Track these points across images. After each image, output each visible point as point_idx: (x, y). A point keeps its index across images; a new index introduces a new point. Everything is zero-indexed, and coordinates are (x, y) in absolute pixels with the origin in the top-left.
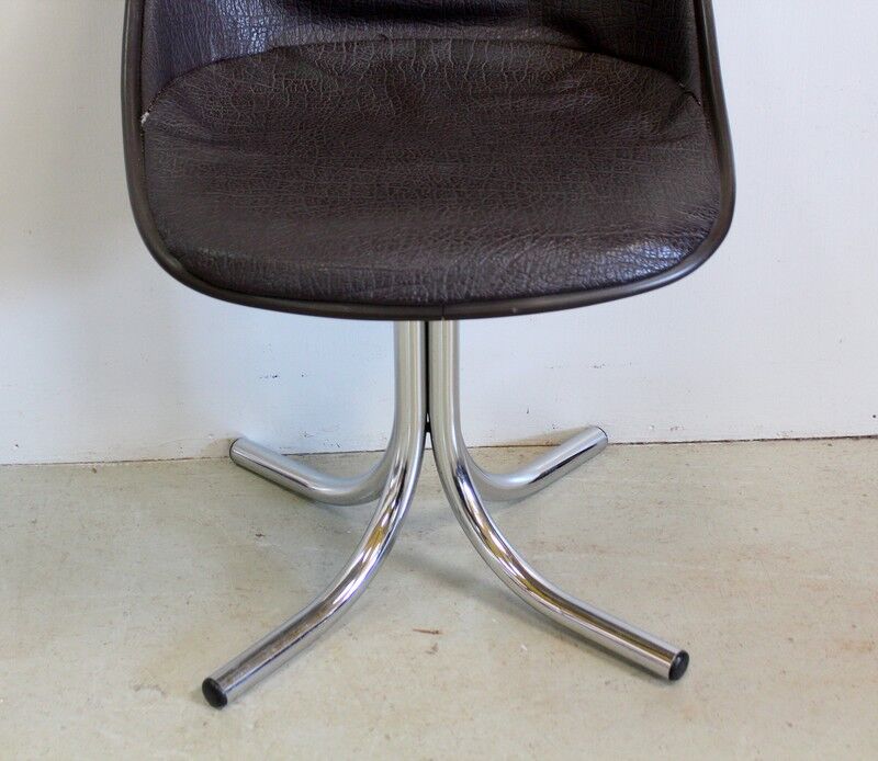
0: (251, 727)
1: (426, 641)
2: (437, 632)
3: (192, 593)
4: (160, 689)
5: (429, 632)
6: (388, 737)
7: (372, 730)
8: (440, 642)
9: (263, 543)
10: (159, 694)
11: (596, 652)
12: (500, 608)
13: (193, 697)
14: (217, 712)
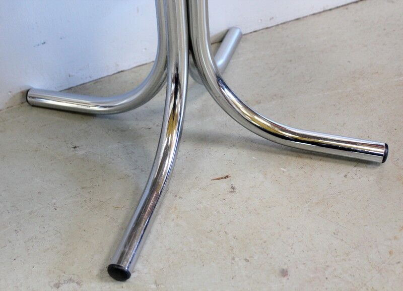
0: (154, 286)
1: (224, 185)
2: (227, 177)
3: (54, 201)
4: (73, 281)
5: (222, 178)
6: (247, 261)
7: (233, 259)
8: (233, 183)
9: (80, 152)
10: (75, 284)
11: (325, 159)
12: (252, 149)
13: (101, 278)
14: (124, 284)
